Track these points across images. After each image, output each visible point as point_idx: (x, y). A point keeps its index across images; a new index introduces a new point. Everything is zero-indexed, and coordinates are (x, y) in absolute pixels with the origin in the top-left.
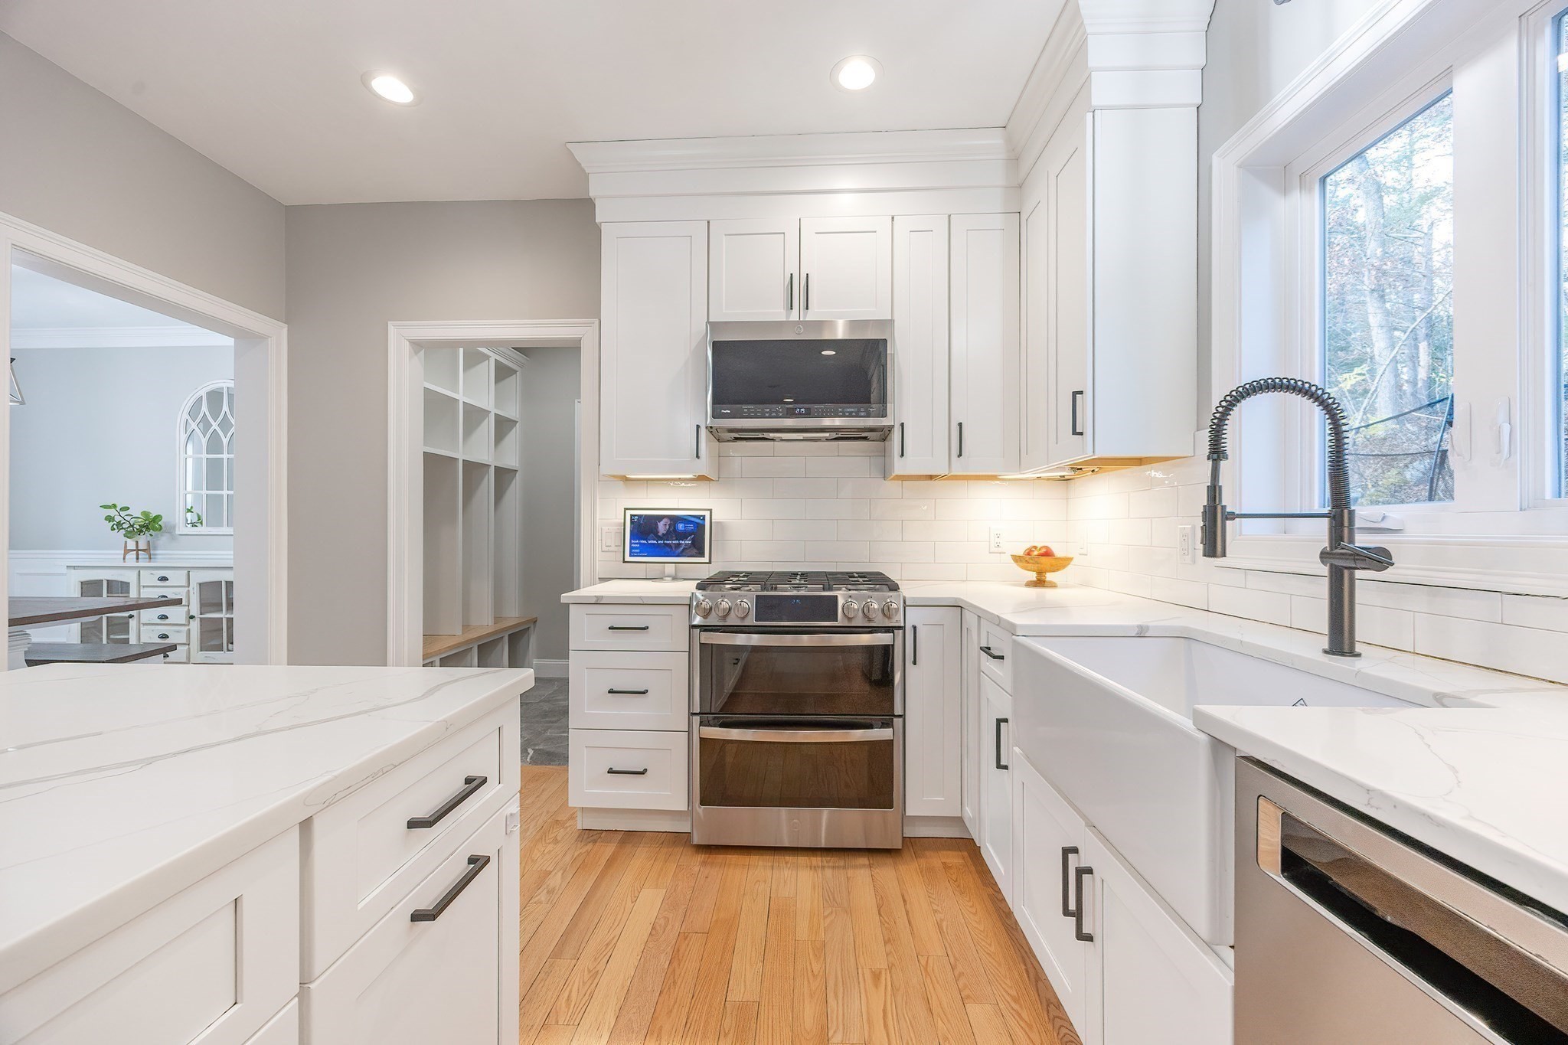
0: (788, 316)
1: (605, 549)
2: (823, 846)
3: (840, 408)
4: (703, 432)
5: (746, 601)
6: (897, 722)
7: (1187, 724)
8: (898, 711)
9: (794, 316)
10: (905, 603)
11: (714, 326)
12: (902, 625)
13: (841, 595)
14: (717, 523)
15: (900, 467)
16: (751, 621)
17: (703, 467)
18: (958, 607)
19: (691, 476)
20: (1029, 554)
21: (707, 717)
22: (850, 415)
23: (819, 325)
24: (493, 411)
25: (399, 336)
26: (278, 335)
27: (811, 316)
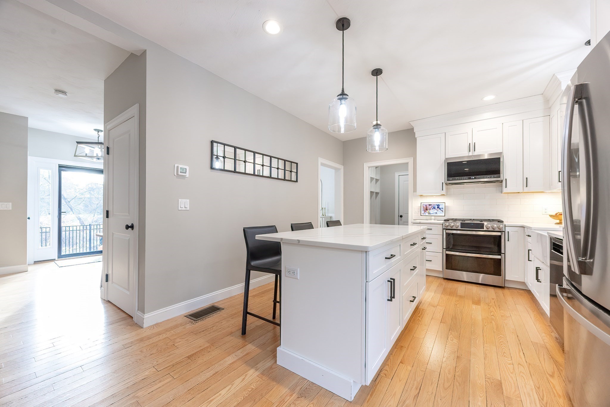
0: (469, 154)
1: (415, 212)
2: (480, 282)
3: (485, 176)
4: (444, 184)
5: (459, 224)
6: (503, 255)
7: (546, 234)
8: (503, 251)
9: (471, 154)
10: (505, 226)
11: (446, 159)
12: (504, 231)
13: (485, 223)
14: (446, 206)
15: (505, 190)
16: (459, 228)
17: (444, 192)
18: (523, 227)
19: (440, 195)
20: (556, 215)
21: (448, 249)
22: (488, 178)
23: (479, 155)
24: (375, 178)
25: (366, 166)
26: (341, 167)
27: (476, 153)
